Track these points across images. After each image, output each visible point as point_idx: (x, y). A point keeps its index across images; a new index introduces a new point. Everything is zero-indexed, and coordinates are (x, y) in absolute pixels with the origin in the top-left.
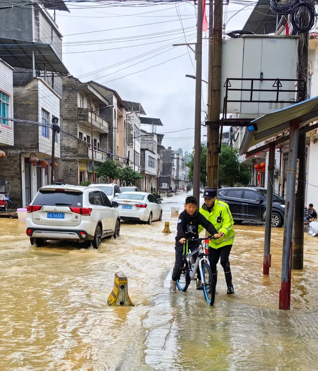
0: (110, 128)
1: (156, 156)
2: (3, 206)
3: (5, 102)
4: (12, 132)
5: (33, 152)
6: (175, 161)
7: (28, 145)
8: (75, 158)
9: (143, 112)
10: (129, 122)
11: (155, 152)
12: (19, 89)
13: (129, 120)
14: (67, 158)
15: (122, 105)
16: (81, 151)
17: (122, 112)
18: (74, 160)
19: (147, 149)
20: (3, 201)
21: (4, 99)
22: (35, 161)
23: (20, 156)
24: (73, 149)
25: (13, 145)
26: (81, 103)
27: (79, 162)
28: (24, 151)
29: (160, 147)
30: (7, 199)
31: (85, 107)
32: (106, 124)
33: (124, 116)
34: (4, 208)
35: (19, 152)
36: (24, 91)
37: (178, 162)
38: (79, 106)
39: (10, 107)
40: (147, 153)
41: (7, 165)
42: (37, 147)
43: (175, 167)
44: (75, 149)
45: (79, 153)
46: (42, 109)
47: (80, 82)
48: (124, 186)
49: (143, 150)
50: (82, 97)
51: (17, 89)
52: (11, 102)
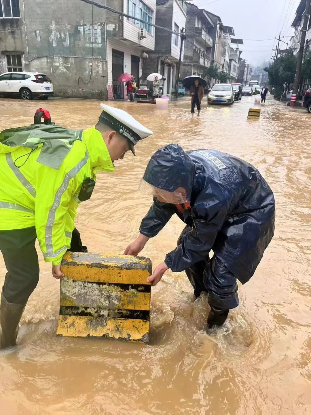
0: (214, 43)
1: (237, 65)
2: (146, 94)
3: (150, 16)
4: (153, 40)
5: (166, 56)
6: (246, 69)
7: (164, 50)
8: (190, 63)
9: (233, 34)
10: (224, 40)
11: (237, 62)
12: (160, 7)
13: (225, 39)
14: (186, 63)
15: (222, 28)
16: (195, 58)
17: (221, 33)
18: (190, 65)
19: (233, 60)
20: (146, 91)
21: (149, 13)
22: (168, 63)
23: (158, 59)
24: (190, 57)
25: (154, 50)
26: (198, 24)
27: (193, 66)
28: (160, 55)
29: (240, 59)
30: (148, 90)
31: (200, 26)
32: (211, 40)
33: (222, 36)
34: (146, 96)
35: (157, 55)
36: (163, 8)
37: (248, 69)
38: (196, 26)
39: (153, 20)
40: (233, 62)
41: (148, 65)
42: (169, 52)
43: (246, 73)
44: (191, 57)
45: (194, 60)
46: (175, 23)
47: (198, 9)
48: (219, 83)
49: (230, 60)
50: (198, 19)
51: (158, 7)
52: (154, 16)
